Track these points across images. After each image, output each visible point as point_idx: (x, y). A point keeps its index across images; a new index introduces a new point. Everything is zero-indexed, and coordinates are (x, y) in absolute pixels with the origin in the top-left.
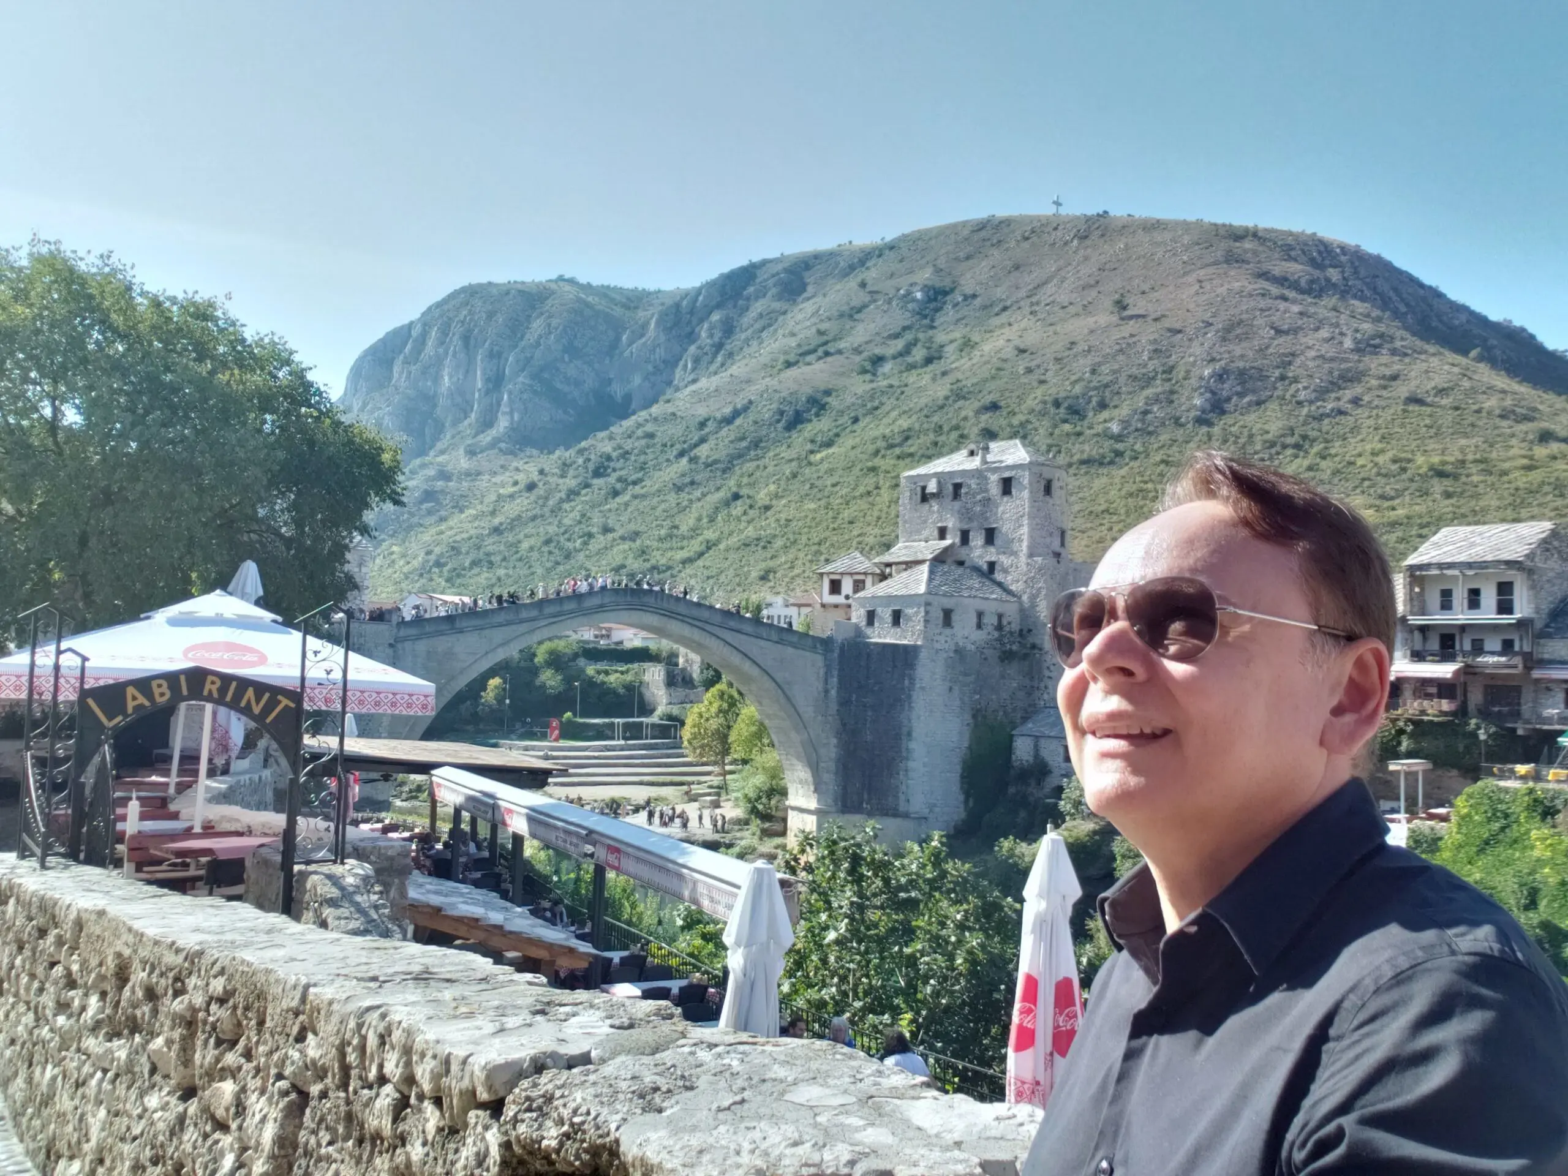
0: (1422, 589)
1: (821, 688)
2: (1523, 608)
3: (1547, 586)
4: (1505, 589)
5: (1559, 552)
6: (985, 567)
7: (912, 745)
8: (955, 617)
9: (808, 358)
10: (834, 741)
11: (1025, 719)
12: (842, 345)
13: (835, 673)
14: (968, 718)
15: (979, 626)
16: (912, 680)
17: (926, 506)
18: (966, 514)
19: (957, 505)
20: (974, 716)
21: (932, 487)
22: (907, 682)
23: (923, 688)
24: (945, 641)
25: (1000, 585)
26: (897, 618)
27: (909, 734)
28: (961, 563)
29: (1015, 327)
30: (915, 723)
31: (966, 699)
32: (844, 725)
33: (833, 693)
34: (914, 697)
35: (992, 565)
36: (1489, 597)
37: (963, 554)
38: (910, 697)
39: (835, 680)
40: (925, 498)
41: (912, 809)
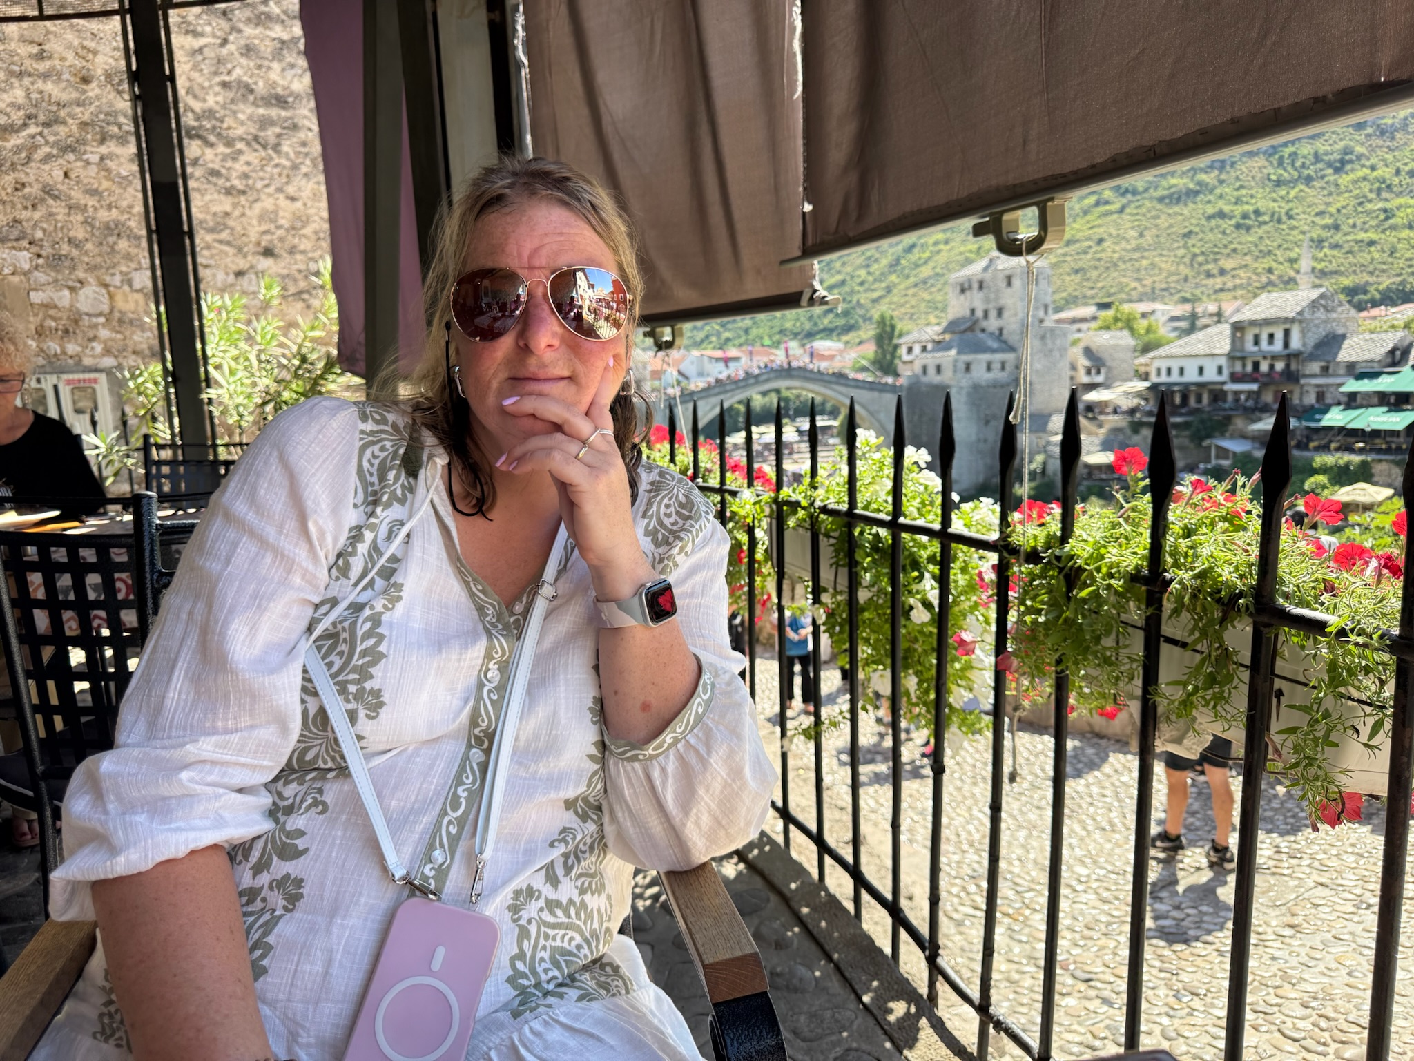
0: (1243, 335)
2: (1296, 343)
3: (1314, 329)
4: (1287, 333)
5: (1325, 307)
6: (997, 333)
8: (973, 367)
15: (989, 368)
17: (962, 297)
18: (987, 300)
19: (981, 295)
21: (966, 286)
24: (965, 382)
25: (1005, 342)
26: (939, 369)
28: (983, 330)
35: (1001, 330)
36: (1279, 336)
37: (984, 324)
40: (963, 291)
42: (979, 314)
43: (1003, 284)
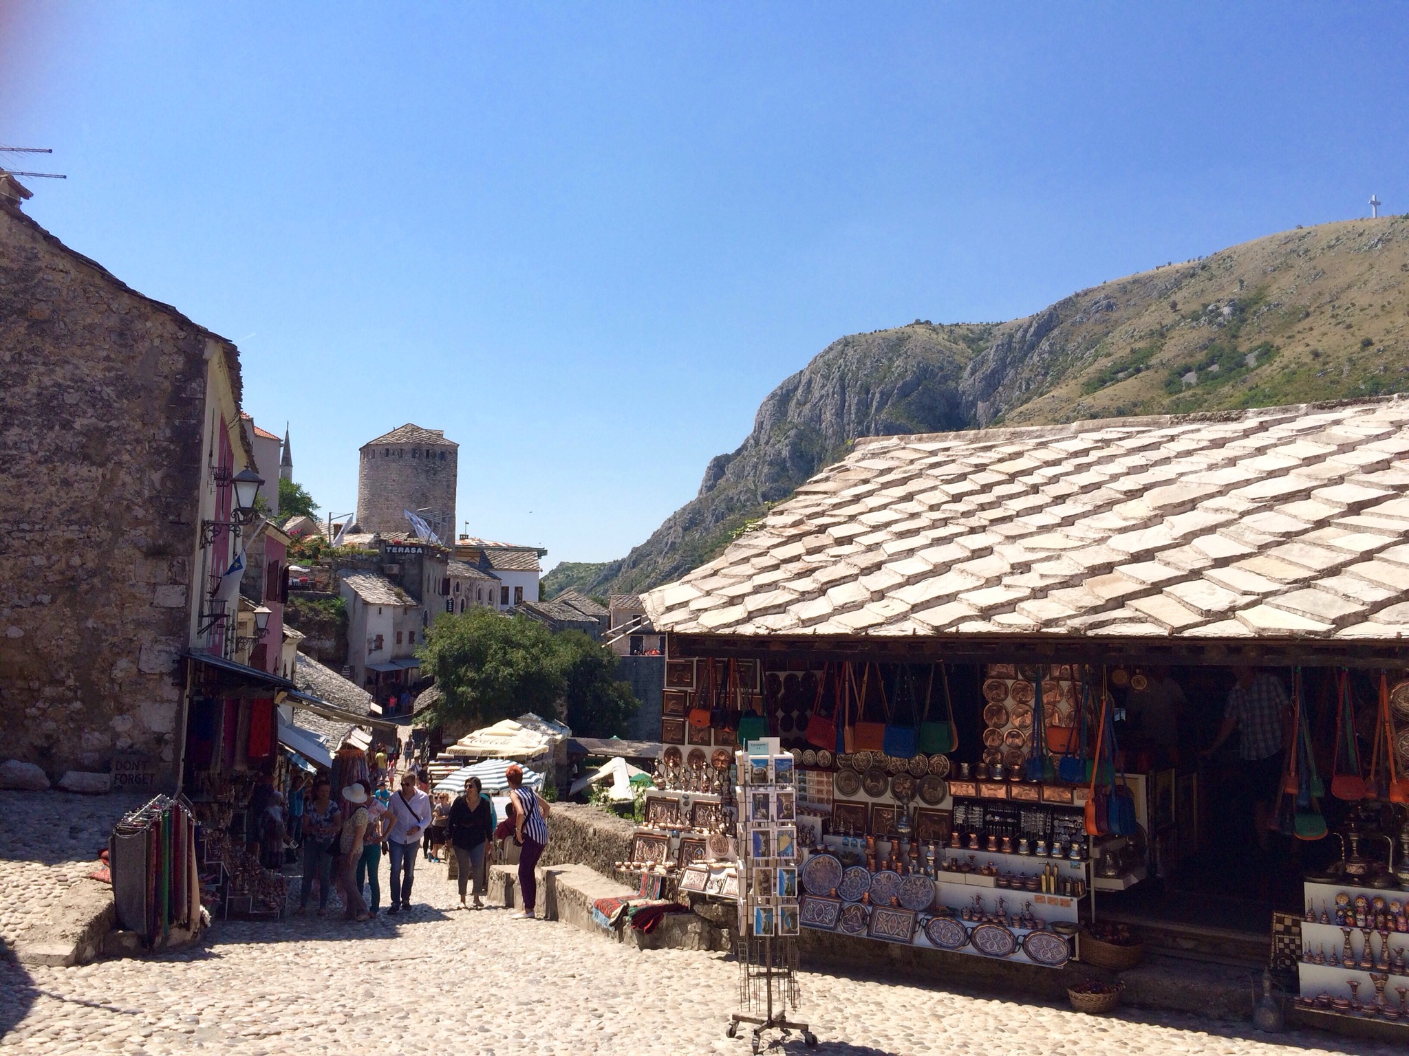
9: (1121, 375)
12: (1153, 361)
29: (1315, 333)
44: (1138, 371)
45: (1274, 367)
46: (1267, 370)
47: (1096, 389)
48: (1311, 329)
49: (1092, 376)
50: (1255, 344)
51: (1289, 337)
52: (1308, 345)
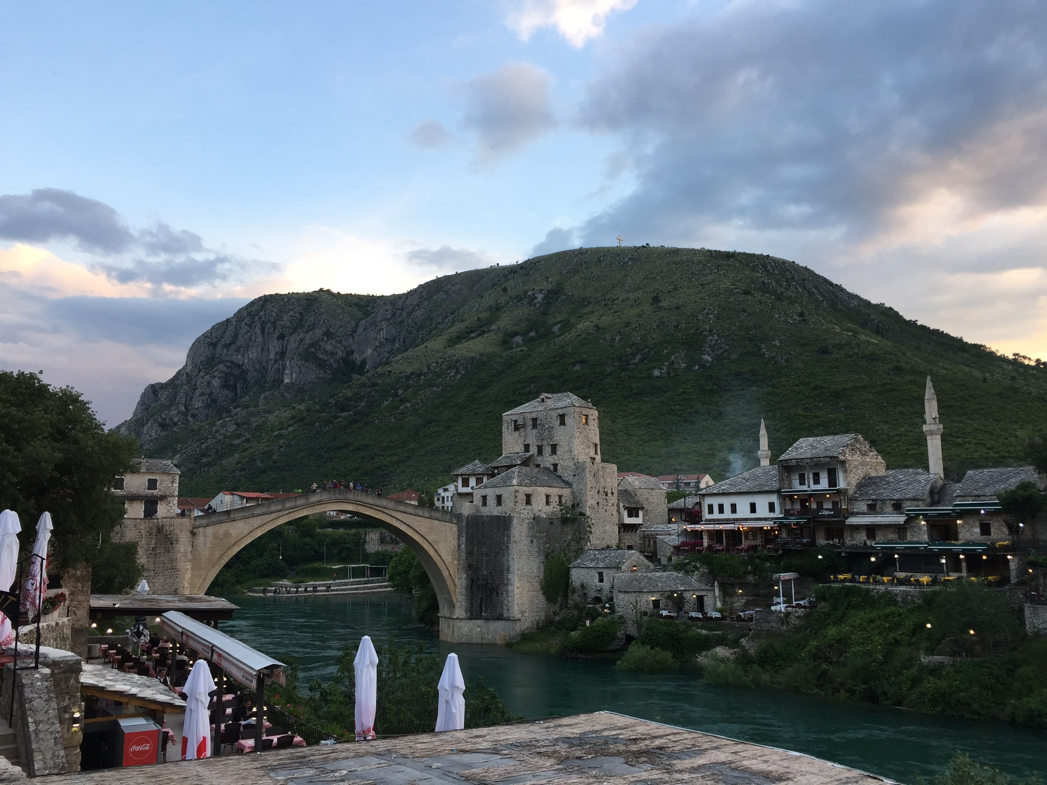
0: (789, 476)
1: (456, 544)
2: (842, 484)
3: (854, 470)
4: (832, 473)
5: (860, 451)
6: (552, 468)
7: (510, 576)
8: (533, 499)
10: (465, 575)
11: (576, 558)
13: (464, 535)
14: (542, 558)
15: (548, 503)
16: (509, 537)
17: (517, 433)
18: (541, 437)
19: (535, 431)
20: (546, 557)
21: (520, 422)
22: (505, 538)
23: (515, 542)
24: (527, 513)
25: (560, 477)
26: (499, 499)
27: (508, 569)
28: (538, 466)
30: (511, 563)
31: (541, 547)
32: (470, 566)
33: (463, 546)
34: (510, 547)
35: (555, 466)
36: (824, 477)
37: (539, 460)
38: (508, 547)
39: (464, 538)
40: (517, 428)
41: (511, 615)
42: (533, 450)
43: (558, 423)
44: (483, 333)
45: (573, 334)
46: (568, 337)
47: (456, 343)
48: (593, 312)
49: (452, 334)
50: (559, 319)
51: (579, 317)
52: (592, 322)
